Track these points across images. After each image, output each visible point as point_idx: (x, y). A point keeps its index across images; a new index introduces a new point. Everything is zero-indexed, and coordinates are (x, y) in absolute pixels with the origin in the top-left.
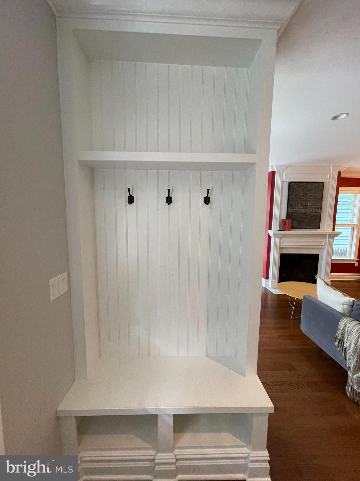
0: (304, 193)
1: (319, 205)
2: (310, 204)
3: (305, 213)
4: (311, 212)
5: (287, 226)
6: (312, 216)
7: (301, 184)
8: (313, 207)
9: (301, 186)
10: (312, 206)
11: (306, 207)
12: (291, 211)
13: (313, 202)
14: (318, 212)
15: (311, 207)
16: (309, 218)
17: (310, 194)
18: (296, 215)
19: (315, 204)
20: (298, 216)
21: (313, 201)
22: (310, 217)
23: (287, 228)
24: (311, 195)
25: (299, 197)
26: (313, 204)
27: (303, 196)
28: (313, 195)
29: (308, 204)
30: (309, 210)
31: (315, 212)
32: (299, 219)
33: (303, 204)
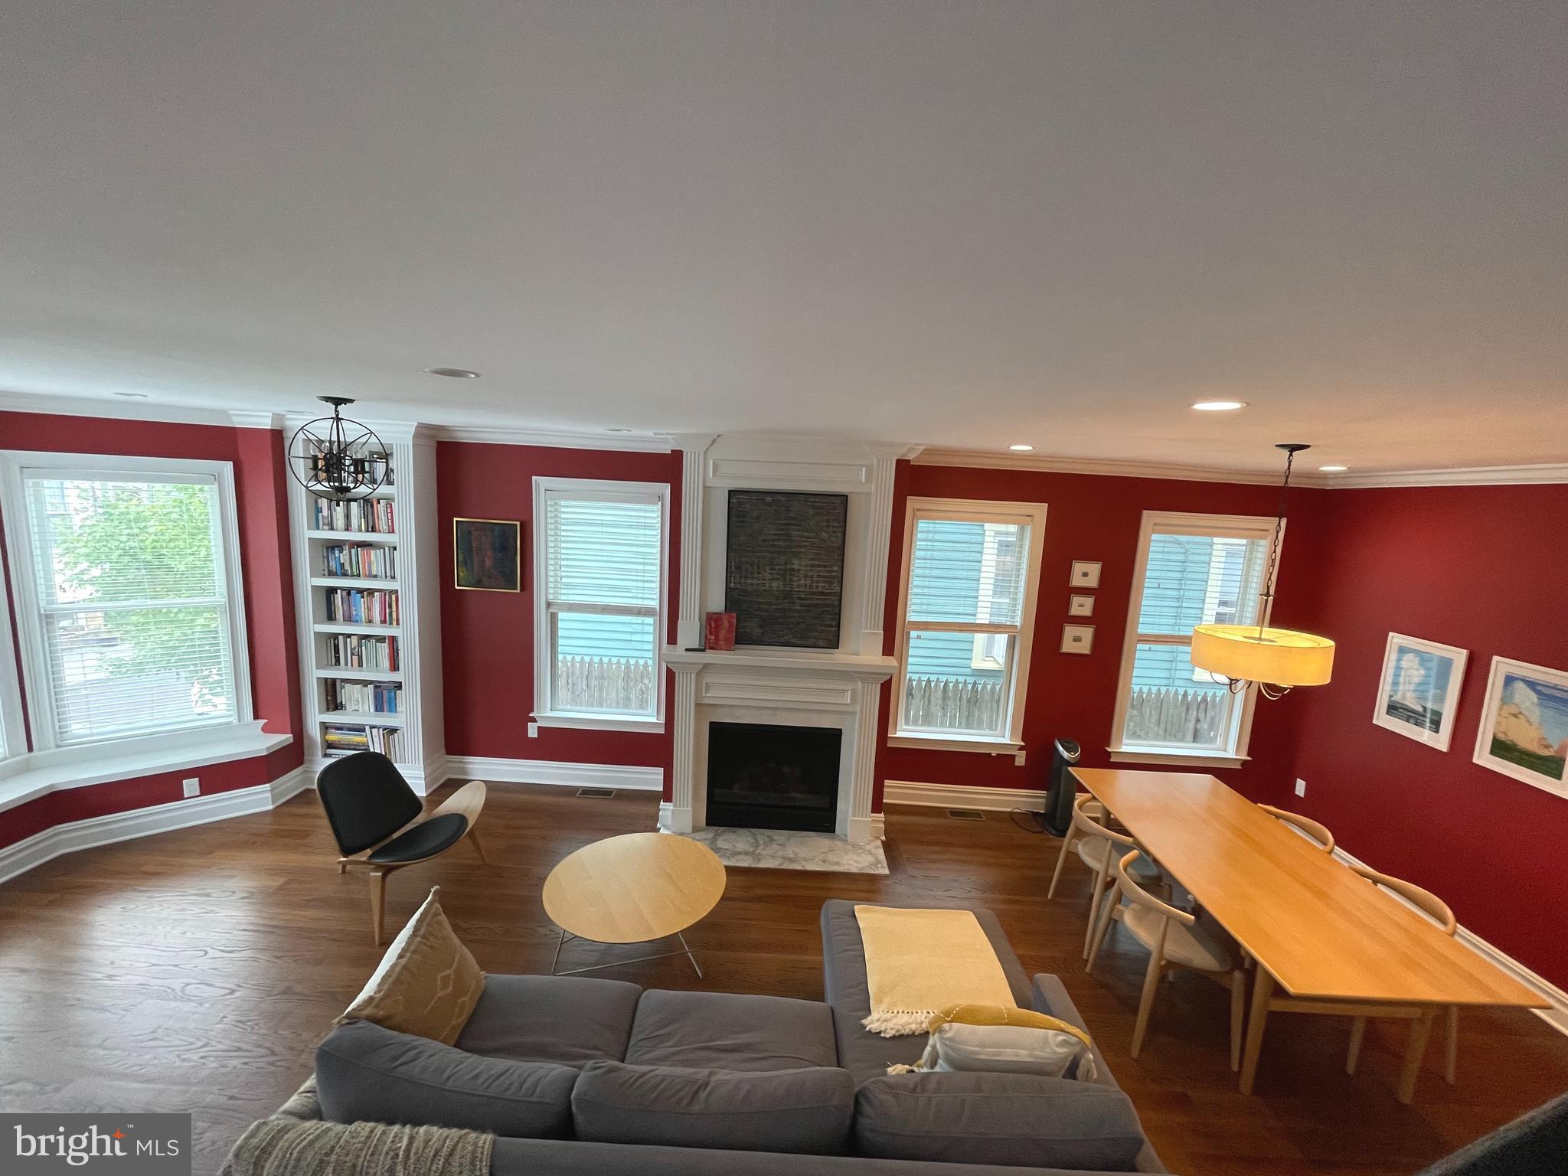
0: (781, 530)
1: (832, 572)
2: (800, 565)
3: (787, 595)
4: (806, 593)
5: (723, 634)
6: (809, 605)
7: (769, 499)
8: (812, 577)
9: (770, 505)
10: (810, 574)
11: (787, 573)
12: (739, 586)
13: (813, 559)
14: (829, 594)
15: (806, 576)
16: (798, 611)
17: (799, 531)
18: (755, 599)
19: (819, 566)
20: (763, 603)
21: (812, 556)
22: (803, 608)
23: (722, 643)
24: (805, 534)
25: (764, 541)
26: (813, 566)
27: (776, 537)
28: (813, 535)
29: (796, 564)
30: (799, 586)
31: (822, 593)
32: (766, 614)
33: (779, 565)
